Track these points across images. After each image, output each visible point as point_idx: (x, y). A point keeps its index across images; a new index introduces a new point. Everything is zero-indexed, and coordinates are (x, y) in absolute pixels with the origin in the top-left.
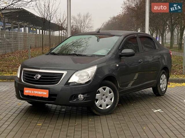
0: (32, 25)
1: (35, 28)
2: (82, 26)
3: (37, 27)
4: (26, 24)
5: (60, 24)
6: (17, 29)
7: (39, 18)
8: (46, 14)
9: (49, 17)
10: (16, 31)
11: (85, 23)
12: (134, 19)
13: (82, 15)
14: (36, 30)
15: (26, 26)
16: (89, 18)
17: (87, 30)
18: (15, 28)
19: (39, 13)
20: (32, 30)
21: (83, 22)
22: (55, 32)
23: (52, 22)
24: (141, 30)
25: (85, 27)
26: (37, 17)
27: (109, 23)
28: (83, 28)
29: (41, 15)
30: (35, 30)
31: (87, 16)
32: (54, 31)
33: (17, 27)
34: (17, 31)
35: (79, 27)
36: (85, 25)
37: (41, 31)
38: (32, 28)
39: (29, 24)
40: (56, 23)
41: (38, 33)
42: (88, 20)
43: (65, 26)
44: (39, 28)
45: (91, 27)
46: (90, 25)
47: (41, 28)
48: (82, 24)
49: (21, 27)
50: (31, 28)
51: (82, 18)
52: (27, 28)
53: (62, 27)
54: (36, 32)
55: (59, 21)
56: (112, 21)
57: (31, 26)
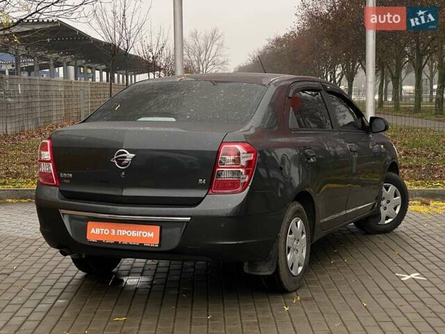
0: (84, 61)
1: (91, 68)
2: (203, 60)
3: (96, 65)
4: (68, 59)
5: (152, 56)
6: (47, 70)
7: (101, 42)
8: (118, 35)
9: (126, 42)
10: (45, 75)
11: (208, 53)
12: (326, 44)
13: (202, 35)
14: (94, 73)
15: (68, 64)
16: (217, 42)
17: (214, 71)
18: (42, 67)
19: (100, 31)
20: (82, 71)
21: (205, 52)
22: (137, 76)
23: (131, 52)
24: (343, 69)
25: (210, 63)
26: (97, 42)
27: (265, 53)
28: (204, 65)
29: (106, 36)
30: (90, 71)
31: (213, 37)
32: (135, 75)
33: (47, 66)
34: (47, 76)
35: (195, 63)
36: (210, 59)
37: (104, 74)
38: (82, 69)
39: (76, 59)
40: (142, 55)
41: (98, 80)
42: (215, 47)
43: (161, 62)
44: (99, 67)
45: (223, 63)
46: (221, 59)
47: (104, 67)
48: (202, 56)
49: (58, 65)
50: (81, 66)
51: (201, 42)
52: (72, 69)
53: (154, 63)
54: (93, 78)
55: (147, 50)
56: (272, 47)
57: (79, 62)
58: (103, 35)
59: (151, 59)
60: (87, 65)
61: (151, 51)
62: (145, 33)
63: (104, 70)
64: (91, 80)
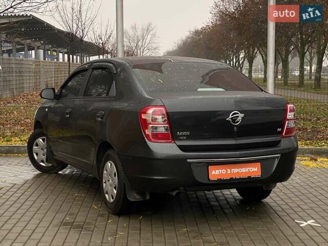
0: (50, 46)
1: (56, 51)
2: (140, 46)
3: (60, 49)
4: (38, 44)
5: (101, 43)
6: (23, 53)
7: (63, 32)
9: (81, 31)
10: (21, 56)
11: (144, 40)
13: (139, 27)
14: (58, 55)
15: (39, 48)
16: (151, 33)
17: (148, 54)
18: (18, 50)
19: (62, 23)
20: (49, 54)
21: (142, 40)
22: (91, 57)
23: (86, 39)
24: (245, 54)
25: (145, 49)
26: (60, 31)
27: (187, 41)
28: (141, 50)
29: (66, 26)
30: (55, 53)
31: (148, 29)
32: (89, 56)
33: (23, 50)
34: (23, 57)
35: (134, 48)
36: (146, 45)
37: (66, 56)
38: (49, 52)
39: (44, 44)
40: (94, 42)
41: (61, 60)
42: (149, 36)
43: (109, 47)
44: (62, 51)
45: (155, 48)
46: (154, 46)
47: (66, 50)
48: (140, 44)
49: (31, 48)
50: (48, 50)
51: (139, 33)
52: (41, 52)
53: (104, 48)
54: (58, 59)
55: (99, 38)
56: (192, 37)
57: (47, 47)
58: (64, 26)
59: (101, 45)
60: (53, 49)
61: (101, 38)
62: (96, 25)
63: (66, 53)
64: (56, 60)
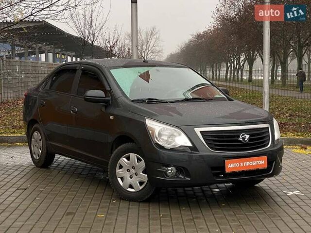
0: (60, 50)
1: (64, 55)
2: (144, 49)
3: (68, 52)
4: (49, 47)
5: (109, 46)
6: (33, 56)
7: (73, 36)
8: (87, 31)
9: (92, 36)
10: (31, 60)
11: (149, 44)
12: (233, 38)
13: (144, 31)
14: (67, 58)
15: (49, 51)
16: (155, 36)
17: (152, 57)
18: (30, 54)
20: (58, 57)
21: (146, 44)
23: (95, 44)
24: (246, 57)
25: (149, 52)
26: (70, 36)
27: (189, 44)
28: (146, 54)
30: (63, 57)
31: (152, 33)
34: (33, 60)
36: (150, 49)
37: (74, 58)
38: (58, 55)
39: (54, 48)
40: (102, 46)
42: (153, 40)
43: (116, 50)
44: (70, 54)
45: (159, 51)
46: (158, 49)
47: (74, 54)
48: (144, 47)
49: (41, 52)
51: (144, 37)
52: (51, 55)
55: (107, 42)
56: (194, 41)
57: (57, 50)
59: (109, 48)
60: (62, 53)
61: (109, 42)
62: (105, 30)
63: (74, 56)
